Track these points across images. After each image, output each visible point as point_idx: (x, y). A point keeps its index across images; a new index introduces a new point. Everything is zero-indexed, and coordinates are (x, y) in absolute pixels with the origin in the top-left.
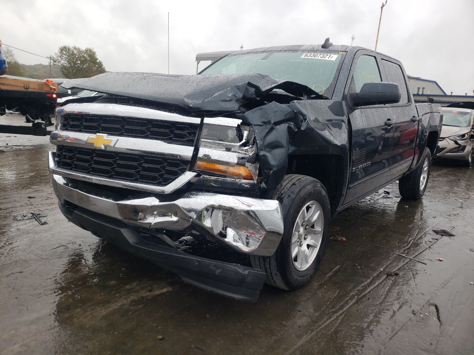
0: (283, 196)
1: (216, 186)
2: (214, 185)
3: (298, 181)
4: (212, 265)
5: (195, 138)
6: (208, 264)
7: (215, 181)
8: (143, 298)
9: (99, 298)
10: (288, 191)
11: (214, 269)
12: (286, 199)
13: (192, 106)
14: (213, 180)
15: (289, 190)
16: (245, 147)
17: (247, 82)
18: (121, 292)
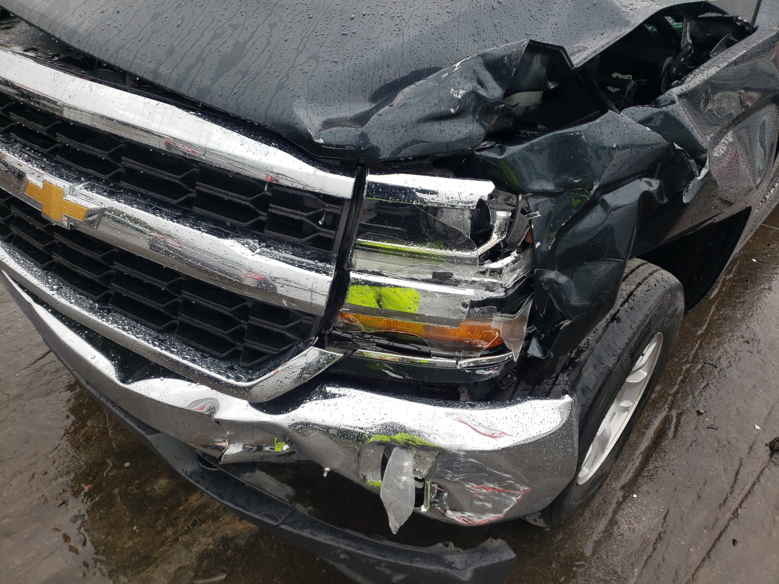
0: (583, 357)
1: (398, 376)
2: (394, 375)
3: (626, 305)
4: (383, 565)
5: (335, 235)
6: (373, 561)
7: (397, 367)
8: (226, 541)
9: (126, 546)
10: (597, 341)
11: (388, 572)
12: (591, 369)
13: (321, 141)
14: (390, 363)
15: (600, 337)
16: (494, 260)
17: (526, 42)
18: (179, 521)
